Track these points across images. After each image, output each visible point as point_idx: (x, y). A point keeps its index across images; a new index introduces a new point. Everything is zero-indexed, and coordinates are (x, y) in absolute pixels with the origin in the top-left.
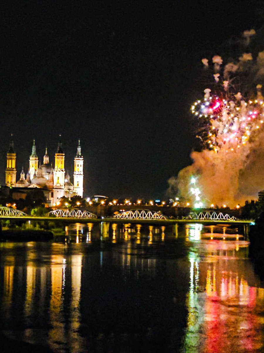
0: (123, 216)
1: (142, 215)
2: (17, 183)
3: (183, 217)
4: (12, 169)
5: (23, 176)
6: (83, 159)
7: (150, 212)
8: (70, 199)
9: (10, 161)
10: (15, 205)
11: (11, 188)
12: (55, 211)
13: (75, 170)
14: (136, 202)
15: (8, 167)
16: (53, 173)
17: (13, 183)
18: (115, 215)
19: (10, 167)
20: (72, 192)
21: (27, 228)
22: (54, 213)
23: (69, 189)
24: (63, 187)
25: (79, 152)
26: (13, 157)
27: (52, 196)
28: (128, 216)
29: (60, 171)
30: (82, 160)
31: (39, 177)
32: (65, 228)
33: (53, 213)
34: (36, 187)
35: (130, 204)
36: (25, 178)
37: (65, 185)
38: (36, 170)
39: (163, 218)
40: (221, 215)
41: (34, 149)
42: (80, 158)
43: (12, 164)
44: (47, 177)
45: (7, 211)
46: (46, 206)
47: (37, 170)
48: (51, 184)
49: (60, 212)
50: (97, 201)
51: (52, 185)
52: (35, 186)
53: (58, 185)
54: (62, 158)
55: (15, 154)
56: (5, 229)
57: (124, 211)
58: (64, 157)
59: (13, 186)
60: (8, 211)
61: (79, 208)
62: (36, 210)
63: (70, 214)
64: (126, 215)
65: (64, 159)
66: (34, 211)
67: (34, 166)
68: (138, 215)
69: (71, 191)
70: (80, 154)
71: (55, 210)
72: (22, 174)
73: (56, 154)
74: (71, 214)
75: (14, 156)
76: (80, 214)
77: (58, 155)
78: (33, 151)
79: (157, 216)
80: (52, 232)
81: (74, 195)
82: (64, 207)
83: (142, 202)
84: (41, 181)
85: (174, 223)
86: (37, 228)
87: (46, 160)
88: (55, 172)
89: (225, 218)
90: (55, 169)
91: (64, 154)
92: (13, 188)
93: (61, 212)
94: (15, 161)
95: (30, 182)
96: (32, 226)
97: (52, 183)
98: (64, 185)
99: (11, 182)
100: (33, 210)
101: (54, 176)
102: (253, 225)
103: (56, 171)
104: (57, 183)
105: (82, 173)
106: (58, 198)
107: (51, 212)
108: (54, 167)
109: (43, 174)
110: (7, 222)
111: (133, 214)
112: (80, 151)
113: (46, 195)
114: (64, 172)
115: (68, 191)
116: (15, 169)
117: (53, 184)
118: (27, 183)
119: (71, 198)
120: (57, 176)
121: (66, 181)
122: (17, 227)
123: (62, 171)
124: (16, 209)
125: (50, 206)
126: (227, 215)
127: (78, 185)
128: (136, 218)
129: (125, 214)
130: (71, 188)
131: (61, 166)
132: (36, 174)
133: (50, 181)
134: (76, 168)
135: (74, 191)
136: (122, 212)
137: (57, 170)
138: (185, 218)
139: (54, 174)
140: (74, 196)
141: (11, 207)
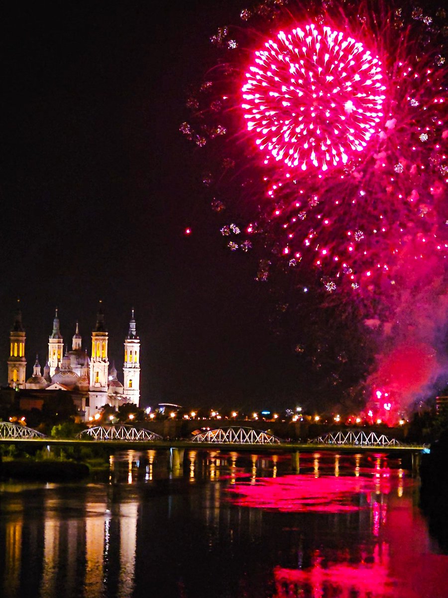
0: (207, 437)
1: (239, 437)
2: (28, 381)
3: (310, 441)
4: (19, 359)
5: (37, 370)
6: (139, 341)
7: (253, 432)
8: (117, 410)
9: (16, 344)
10: (23, 419)
11: (17, 390)
12: (91, 430)
13: (126, 360)
14: (229, 415)
15: (11, 355)
16: (88, 365)
17: (21, 382)
18: (193, 436)
19: (16, 355)
20: (120, 397)
21: (45, 457)
22: (90, 432)
23: (116, 393)
24: (106, 389)
25: (132, 330)
26: (21, 338)
27: (87, 404)
28: (216, 438)
29: (101, 361)
30: (138, 343)
31: (64, 373)
32: (110, 458)
33: (88, 433)
34: (60, 389)
35: (219, 417)
36: (40, 374)
37: (108, 385)
38: (59, 360)
39: (275, 442)
40: (374, 436)
41: (56, 325)
42: (134, 339)
43: (18, 349)
44: (79, 372)
45: (10, 430)
46: (77, 420)
47: (61, 361)
48: (85, 384)
49: (100, 430)
50: (163, 412)
51: (88, 385)
52: (59, 387)
53: (98, 385)
54: (104, 340)
55: (24, 334)
56: (8, 459)
57: (208, 429)
58: (107, 338)
59: (21, 387)
60: (12, 429)
61: (133, 424)
62: (60, 427)
63: (117, 434)
64: (213, 435)
65: (107, 342)
66: (57, 429)
67: (56, 354)
68: (233, 437)
69: (119, 395)
70: (134, 333)
71: (92, 427)
72: (37, 366)
73: (94, 333)
74: (119, 434)
75: (22, 336)
76: (134, 435)
77: (97, 335)
78: (54, 328)
79: (265, 439)
80: (88, 465)
81: (124, 402)
82: (107, 422)
83: (239, 414)
84: (68, 378)
85: (294, 450)
86: (62, 458)
87: (76, 342)
88: (91, 364)
89: (380, 441)
90: (92, 359)
91: (107, 333)
92: (20, 390)
93: (103, 430)
94: (24, 344)
95: (49, 379)
96: (52, 454)
97: (87, 382)
98: (106, 386)
99: (17, 381)
100: (54, 427)
101: (91, 370)
102: (426, 454)
103: (94, 362)
104: (95, 382)
105: (138, 365)
106: (97, 408)
107: (85, 431)
108: (90, 355)
109: (72, 366)
110: (11, 448)
111: (224, 434)
112: (135, 327)
113: (76, 402)
114: (108, 364)
115: (114, 395)
116: (24, 359)
117: (89, 383)
118: (44, 382)
119: (120, 408)
120: (96, 370)
121: (111, 378)
122: (28, 456)
123: (105, 361)
124: (26, 426)
125: (83, 421)
126: (383, 436)
127: (131, 385)
128: (229, 441)
129: (210, 434)
130: (120, 390)
131: (103, 353)
132: (60, 366)
133: (84, 379)
134: (128, 358)
135: (124, 396)
136: (206, 431)
137: (95, 360)
138: (311, 442)
139: (91, 366)
140: (124, 404)
141: (17, 423)
